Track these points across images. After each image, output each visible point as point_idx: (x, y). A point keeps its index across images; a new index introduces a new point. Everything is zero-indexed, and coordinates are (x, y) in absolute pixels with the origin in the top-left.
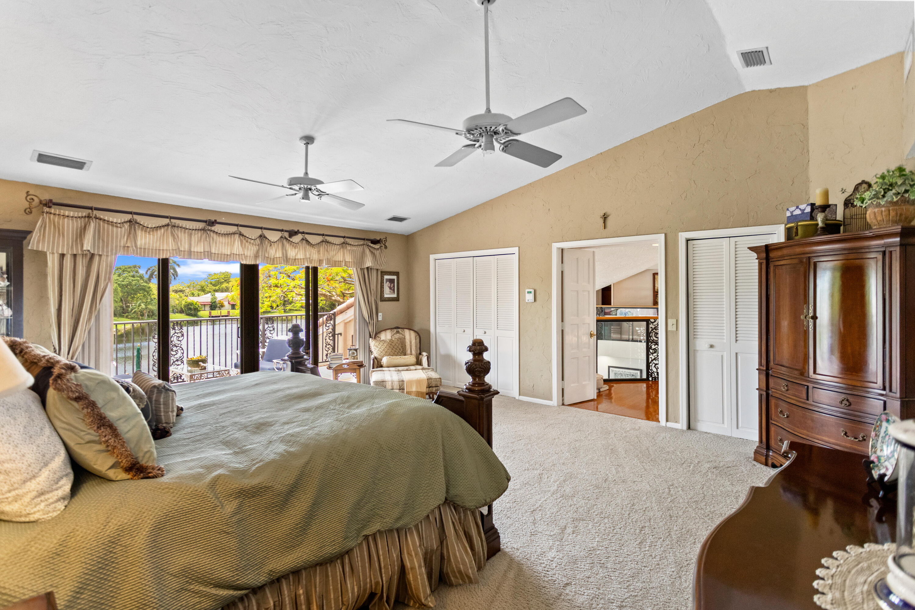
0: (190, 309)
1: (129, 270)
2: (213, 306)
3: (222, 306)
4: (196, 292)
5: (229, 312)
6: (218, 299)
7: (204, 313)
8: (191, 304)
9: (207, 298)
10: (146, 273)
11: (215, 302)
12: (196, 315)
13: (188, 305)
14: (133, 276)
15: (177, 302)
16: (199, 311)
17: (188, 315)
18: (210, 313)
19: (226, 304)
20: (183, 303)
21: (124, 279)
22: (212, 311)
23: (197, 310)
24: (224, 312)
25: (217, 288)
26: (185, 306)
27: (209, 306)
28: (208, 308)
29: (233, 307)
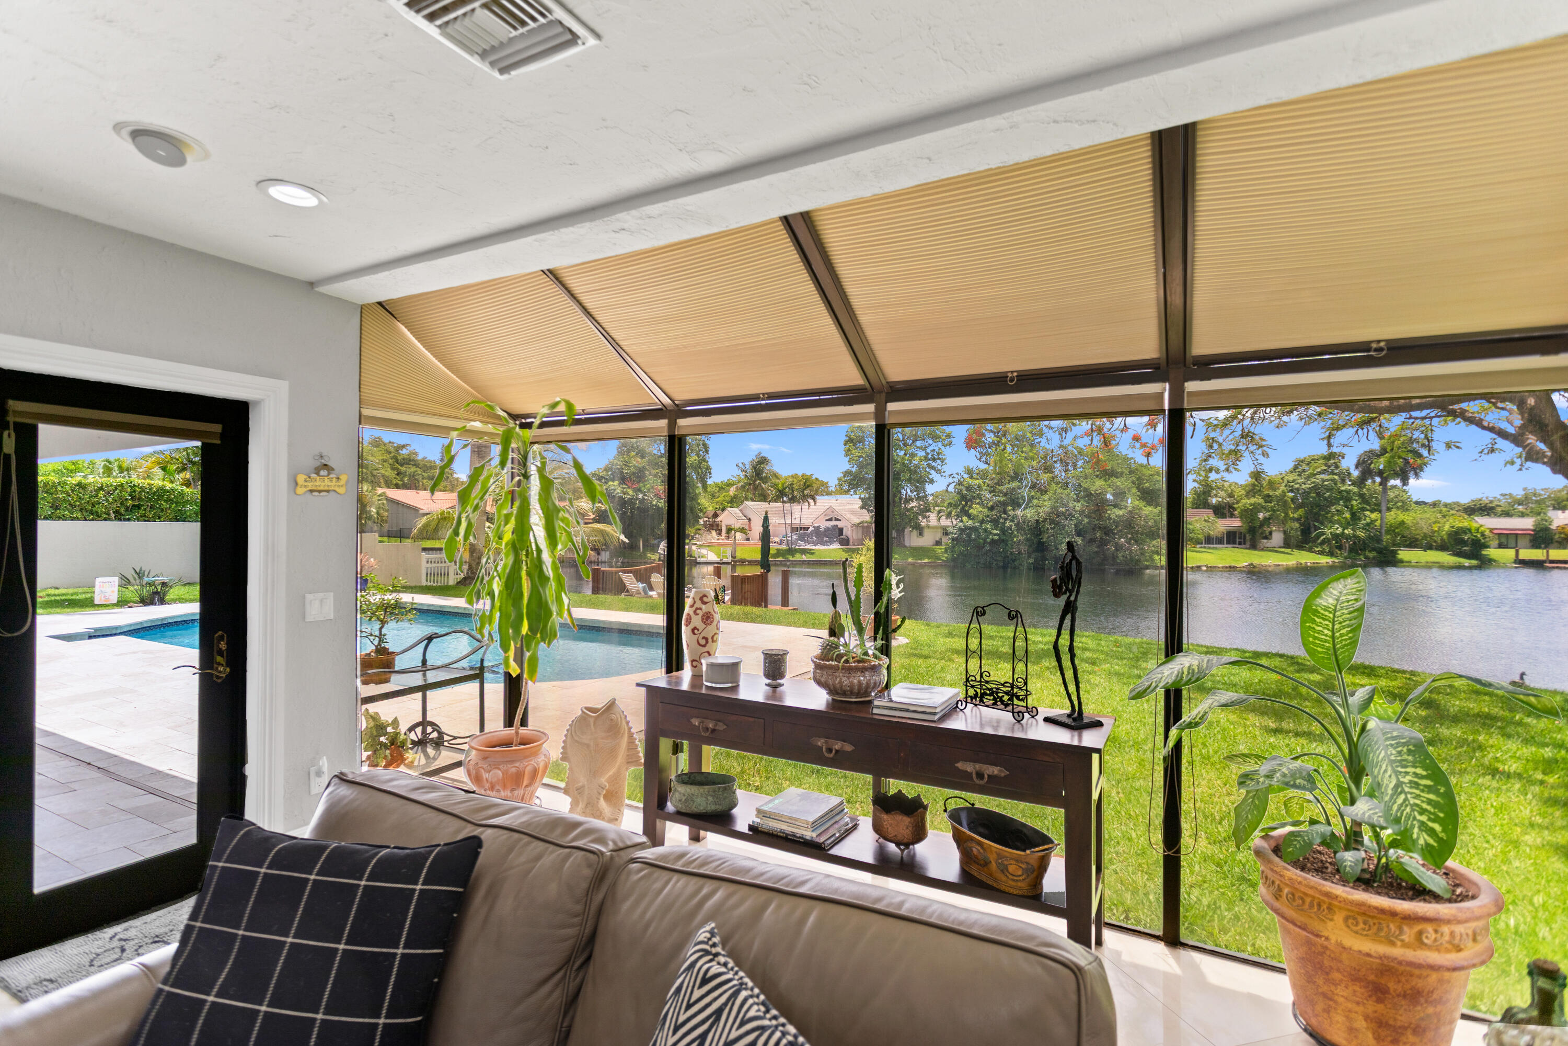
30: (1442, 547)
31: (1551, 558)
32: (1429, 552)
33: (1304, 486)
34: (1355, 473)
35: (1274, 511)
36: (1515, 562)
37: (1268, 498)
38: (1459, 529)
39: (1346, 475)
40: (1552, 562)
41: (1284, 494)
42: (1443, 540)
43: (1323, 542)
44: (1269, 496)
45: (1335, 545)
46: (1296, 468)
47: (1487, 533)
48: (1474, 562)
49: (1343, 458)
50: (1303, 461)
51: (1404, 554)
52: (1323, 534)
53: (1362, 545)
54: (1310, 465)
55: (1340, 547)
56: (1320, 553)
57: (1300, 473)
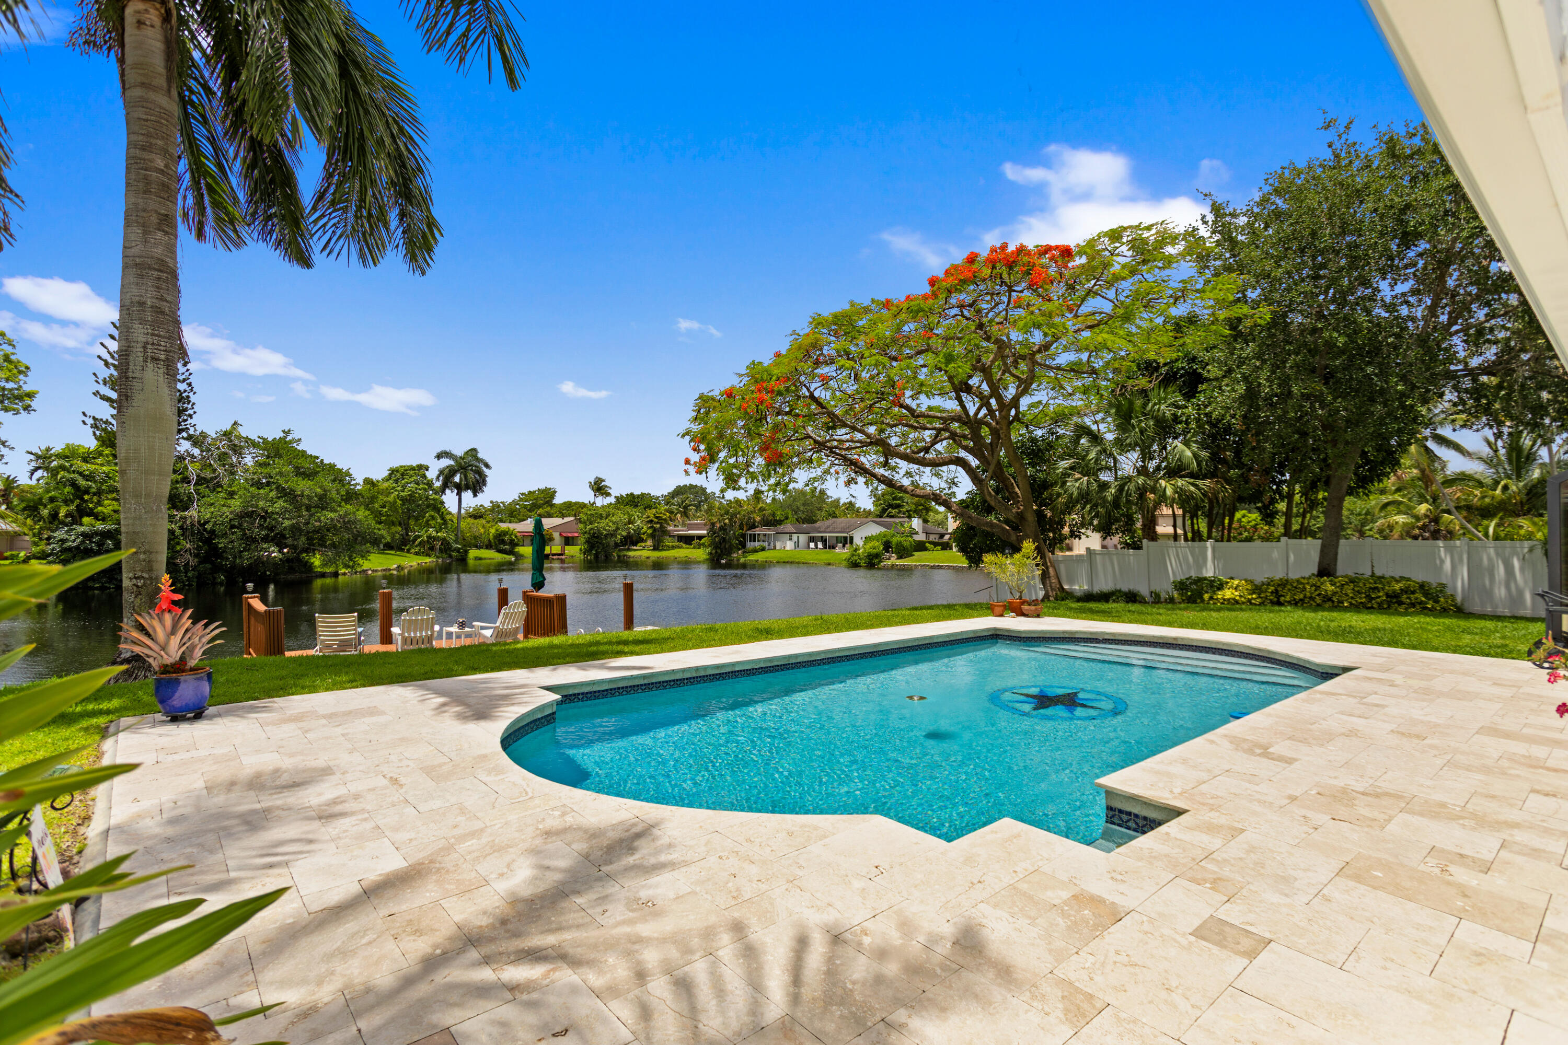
0: (503, 542)
1: (412, 472)
3: (550, 540)
4: (507, 517)
5: (563, 549)
6: (546, 527)
7: (524, 550)
8: (505, 533)
9: (527, 526)
10: (438, 478)
12: (510, 552)
13: (500, 535)
14: (418, 483)
15: (483, 530)
16: (517, 546)
17: (500, 551)
19: (556, 535)
20: (493, 531)
21: (404, 487)
23: (513, 544)
24: (556, 549)
26: (496, 536)
28: (529, 541)
29: (568, 541)
30: (489, 546)
31: (553, 552)
32: (482, 550)
33: (402, 494)
34: (438, 484)
35: (388, 516)
37: (384, 504)
38: (502, 532)
39: (430, 484)
40: (553, 555)
41: (395, 502)
42: (489, 541)
43: (419, 544)
44: (382, 502)
45: (428, 547)
46: (390, 475)
47: (518, 534)
48: (513, 559)
49: (427, 470)
50: (397, 471)
51: (473, 553)
52: (419, 537)
53: (446, 547)
54: (403, 475)
55: (432, 548)
56: (417, 554)
57: (396, 481)
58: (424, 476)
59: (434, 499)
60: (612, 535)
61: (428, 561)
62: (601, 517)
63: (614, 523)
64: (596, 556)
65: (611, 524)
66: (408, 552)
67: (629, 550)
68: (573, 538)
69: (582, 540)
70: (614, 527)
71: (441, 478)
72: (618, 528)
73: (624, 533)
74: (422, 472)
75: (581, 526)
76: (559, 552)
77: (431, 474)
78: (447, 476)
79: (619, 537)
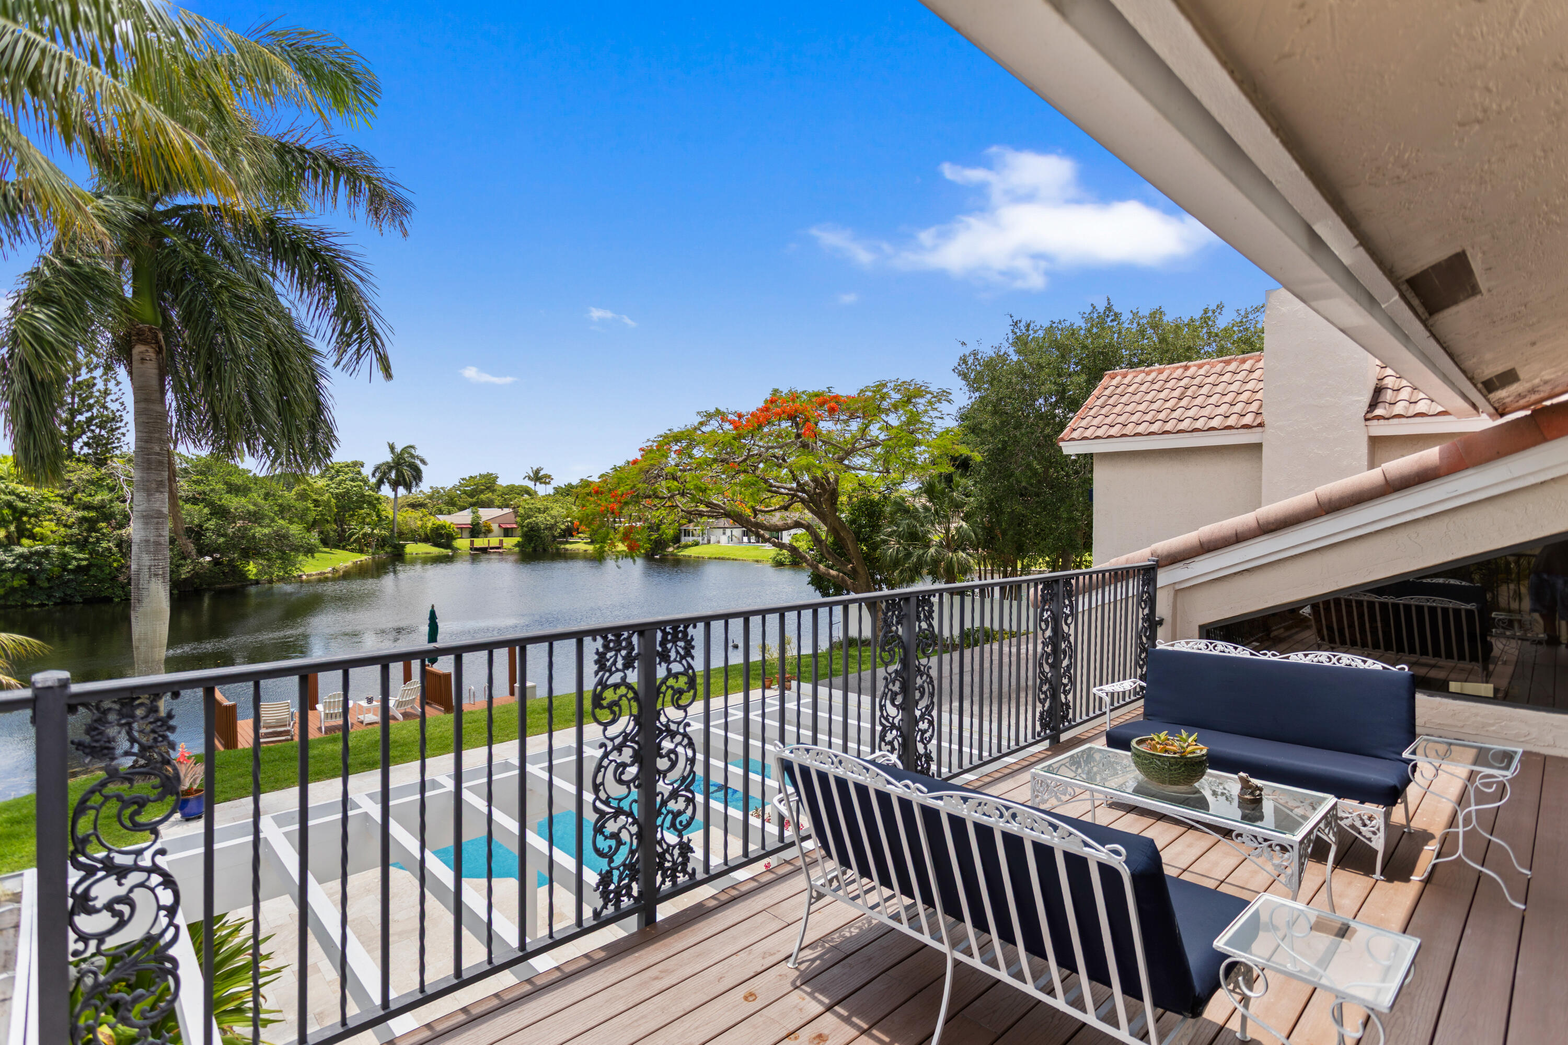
0: (441, 536)
1: (346, 469)
2: (475, 530)
3: (488, 532)
4: (445, 508)
5: (501, 541)
6: (484, 519)
7: (463, 544)
8: (443, 527)
9: (464, 517)
10: (373, 475)
11: (478, 524)
12: (448, 546)
13: (437, 528)
14: (353, 480)
15: (419, 523)
16: (455, 539)
17: (436, 545)
18: (472, 542)
19: (495, 527)
20: (430, 525)
21: (339, 484)
22: (475, 539)
23: (450, 537)
24: (494, 542)
25: (474, 500)
26: (432, 530)
27: (468, 530)
28: (466, 533)
29: (507, 533)
30: (426, 540)
31: (491, 545)
32: (420, 544)
33: (337, 491)
34: (373, 481)
35: (322, 515)
36: (471, 549)
37: (316, 503)
38: (439, 526)
39: (365, 482)
40: (492, 548)
41: (329, 501)
42: (426, 534)
43: (355, 541)
44: (315, 500)
45: (364, 544)
47: (456, 527)
48: (449, 552)
49: (362, 466)
51: (410, 547)
52: (355, 534)
53: (382, 542)
54: (338, 471)
55: (368, 545)
56: (352, 551)
57: (331, 479)
58: (359, 473)
59: (369, 496)
60: (551, 528)
61: (363, 557)
62: (539, 511)
63: (552, 518)
64: (535, 550)
65: (548, 518)
66: (344, 548)
67: (567, 542)
68: (512, 528)
69: (519, 532)
70: (553, 521)
71: (377, 474)
72: (556, 522)
73: (563, 527)
74: (357, 469)
75: (518, 519)
76: (497, 545)
77: (367, 471)
78: (382, 473)
79: (559, 530)
